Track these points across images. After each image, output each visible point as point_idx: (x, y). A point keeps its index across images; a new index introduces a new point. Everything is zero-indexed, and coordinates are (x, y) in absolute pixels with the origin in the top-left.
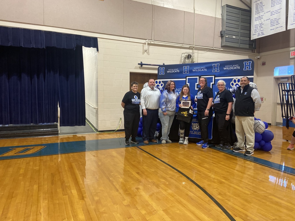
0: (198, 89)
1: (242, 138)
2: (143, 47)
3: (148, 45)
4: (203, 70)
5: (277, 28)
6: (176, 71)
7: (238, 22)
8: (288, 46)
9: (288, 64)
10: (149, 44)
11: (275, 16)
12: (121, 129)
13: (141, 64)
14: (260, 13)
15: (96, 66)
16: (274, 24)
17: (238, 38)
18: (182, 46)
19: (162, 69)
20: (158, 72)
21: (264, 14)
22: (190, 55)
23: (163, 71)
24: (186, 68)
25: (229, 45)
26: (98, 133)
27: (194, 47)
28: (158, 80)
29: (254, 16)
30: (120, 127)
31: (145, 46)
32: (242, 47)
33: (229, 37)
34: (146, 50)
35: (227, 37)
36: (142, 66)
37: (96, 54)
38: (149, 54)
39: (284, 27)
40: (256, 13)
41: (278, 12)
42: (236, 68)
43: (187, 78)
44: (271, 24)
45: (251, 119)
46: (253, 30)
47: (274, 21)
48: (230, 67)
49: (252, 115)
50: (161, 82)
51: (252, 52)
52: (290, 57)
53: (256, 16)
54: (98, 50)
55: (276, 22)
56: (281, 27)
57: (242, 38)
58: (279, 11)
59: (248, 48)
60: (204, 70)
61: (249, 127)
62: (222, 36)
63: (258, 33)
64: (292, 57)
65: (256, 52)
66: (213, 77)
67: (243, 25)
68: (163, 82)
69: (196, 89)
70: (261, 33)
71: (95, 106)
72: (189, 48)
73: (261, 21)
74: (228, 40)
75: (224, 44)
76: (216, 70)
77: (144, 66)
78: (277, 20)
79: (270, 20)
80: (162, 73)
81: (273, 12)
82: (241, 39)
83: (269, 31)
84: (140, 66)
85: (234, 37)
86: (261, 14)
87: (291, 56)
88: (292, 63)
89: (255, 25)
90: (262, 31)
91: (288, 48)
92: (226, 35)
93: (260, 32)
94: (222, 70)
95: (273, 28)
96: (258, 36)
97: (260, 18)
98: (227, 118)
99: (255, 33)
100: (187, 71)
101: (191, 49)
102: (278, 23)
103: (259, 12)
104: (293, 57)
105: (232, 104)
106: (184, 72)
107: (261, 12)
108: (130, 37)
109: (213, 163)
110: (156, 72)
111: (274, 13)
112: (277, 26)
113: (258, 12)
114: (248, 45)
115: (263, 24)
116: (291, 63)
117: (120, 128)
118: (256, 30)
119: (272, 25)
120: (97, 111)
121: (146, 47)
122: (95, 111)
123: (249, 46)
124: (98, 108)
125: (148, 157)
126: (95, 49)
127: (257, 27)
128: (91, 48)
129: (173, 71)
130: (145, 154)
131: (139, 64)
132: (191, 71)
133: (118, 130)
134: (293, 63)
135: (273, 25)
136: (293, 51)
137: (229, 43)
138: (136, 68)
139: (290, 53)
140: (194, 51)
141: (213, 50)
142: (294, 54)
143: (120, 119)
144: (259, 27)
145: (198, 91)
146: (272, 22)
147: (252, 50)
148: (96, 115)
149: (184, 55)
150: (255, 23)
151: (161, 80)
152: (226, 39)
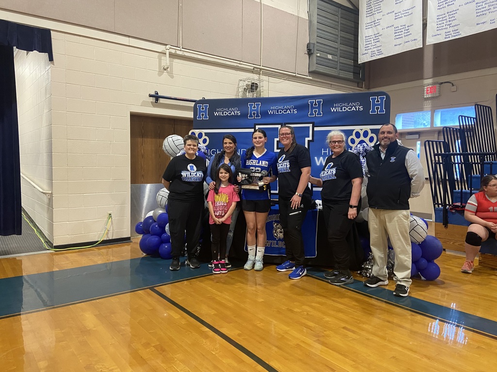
0: (279, 151)
1: (382, 256)
2: (160, 60)
3: (169, 57)
4: (288, 112)
5: (407, 42)
6: (233, 113)
7: (335, 30)
8: (421, 78)
9: (420, 109)
10: (172, 56)
11: (403, 21)
12: (111, 238)
13: (156, 97)
14: (374, 15)
15: (48, 96)
16: (402, 36)
17: (336, 60)
18: (238, 65)
19: (203, 109)
20: (195, 114)
21: (382, 17)
22: (256, 84)
23: (205, 112)
24: (254, 108)
25: (322, 71)
26: (52, 251)
27: (261, 69)
28: (197, 132)
29: (364, 20)
30: (107, 234)
31: (163, 58)
32: (342, 76)
33: (322, 56)
34: (165, 67)
35: (319, 55)
36: (157, 100)
37: (48, 68)
38: (172, 77)
39: (420, 40)
40: (368, 15)
41: (408, 13)
42: (356, 108)
43: (257, 127)
44: (396, 34)
45: (405, 216)
46: (362, 45)
47: (402, 30)
48: (342, 107)
49: (406, 206)
50: (204, 134)
51: (358, 87)
52: (423, 96)
53: (368, 20)
54: (51, 59)
55: (404, 32)
56: (415, 40)
57: (343, 60)
58: (410, 11)
59: (351, 77)
60: (291, 111)
61: (402, 233)
62: (310, 53)
63: (371, 52)
64: (428, 96)
65: (364, 86)
66: (311, 125)
67: (343, 36)
68: (206, 134)
69: (276, 150)
70: (376, 52)
71: (46, 189)
72: (252, 71)
73: (377, 30)
74: (321, 61)
75: (313, 69)
76: (316, 113)
77: (161, 101)
78: (407, 28)
79: (393, 27)
80: (204, 117)
81: (400, 14)
82: (341, 61)
83: (391, 48)
84: (153, 100)
85: (330, 57)
86: (377, 16)
87: (425, 94)
88: (428, 106)
89: (366, 37)
90: (379, 48)
91: (420, 81)
92: (317, 51)
93: (375, 49)
94: (327, 112)
95: (398, 41)
96: (371, 56)
97: (374, 24)
98: (353, 214)
99: (366, 52)
100: (257, 113)
101: (256, 74)
102: (408, 34)
103: (373, 13)
104: (430, 96)
105: (362, 183)
106: (251, 116)
107: (376, 12)
108: (129, 36)
109: (344, 328)
110: (190, 115)
111: (400, 16)
112: (407, 39)
113: (371, 14)
114: (352, 74)
115: (380, 36)
116: (425, 107)
117: (108, 237)
118: (369, 45)
119: (397, 37)
120: (49, 199)
121: (166, 60)
122: (45, 199)
123: (354, 75)
124: (52, 194)
125: (183, 322)
126: (45, 56)
127: (369, 40)
128: (35, 51)
129: (227, 113)
130: (176, 315)
131: (151, 96)
132: (264, 114)
133: (105, 242)
134: (430, 106)
135: (400, 36)
136: (430, 86)
137: (321, 66)
138: (144, 104)
139: (424, 89)
140: (263, 77)
141: (295, 78)
142: (431, 92)
143: (107, 216)
144: (374, 40)
145: (280, 154)
146: (397, 31)
147: (358, 83)
148: (48, 209)
149: (243, 84)
150: (365, 32)
151: (204, 131)
152: (317, 60)
